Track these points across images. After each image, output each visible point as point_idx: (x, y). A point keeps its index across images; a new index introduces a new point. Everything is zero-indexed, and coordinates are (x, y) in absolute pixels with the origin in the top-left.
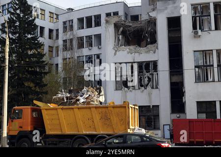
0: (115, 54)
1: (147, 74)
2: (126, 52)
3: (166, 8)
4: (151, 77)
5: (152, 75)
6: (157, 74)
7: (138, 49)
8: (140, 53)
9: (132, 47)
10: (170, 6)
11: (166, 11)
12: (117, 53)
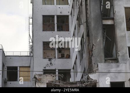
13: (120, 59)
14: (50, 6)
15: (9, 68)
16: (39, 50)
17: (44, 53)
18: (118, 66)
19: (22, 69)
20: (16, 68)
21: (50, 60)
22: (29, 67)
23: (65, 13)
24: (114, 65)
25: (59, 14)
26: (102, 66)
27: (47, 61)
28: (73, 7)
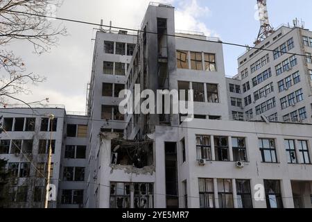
0: (111, 172)
1: (143, 196)
2: (123, 171)
3: (164, 133)
4: (146, 198)
5: (148, 197)
6: (153, 197)
7: (136, 169)
8: (137, 174)
9: (129, 167)
10: (168, 131)
11: (164, 136)
12: (114, 170)
13: (172, 123)
14: (109, 75)
15: (69, 125)
16: (97, 111)
17: (102, 115)
18: (172, 129)
19: (81, 127)
20: (74, 126)
21: (107, 120)
22: (87, 125)
23: (122, 82)
24: (168, 127)
25: (116, 83)
26: (158, 128)
27: (104, 122)
28: (129, 78)
